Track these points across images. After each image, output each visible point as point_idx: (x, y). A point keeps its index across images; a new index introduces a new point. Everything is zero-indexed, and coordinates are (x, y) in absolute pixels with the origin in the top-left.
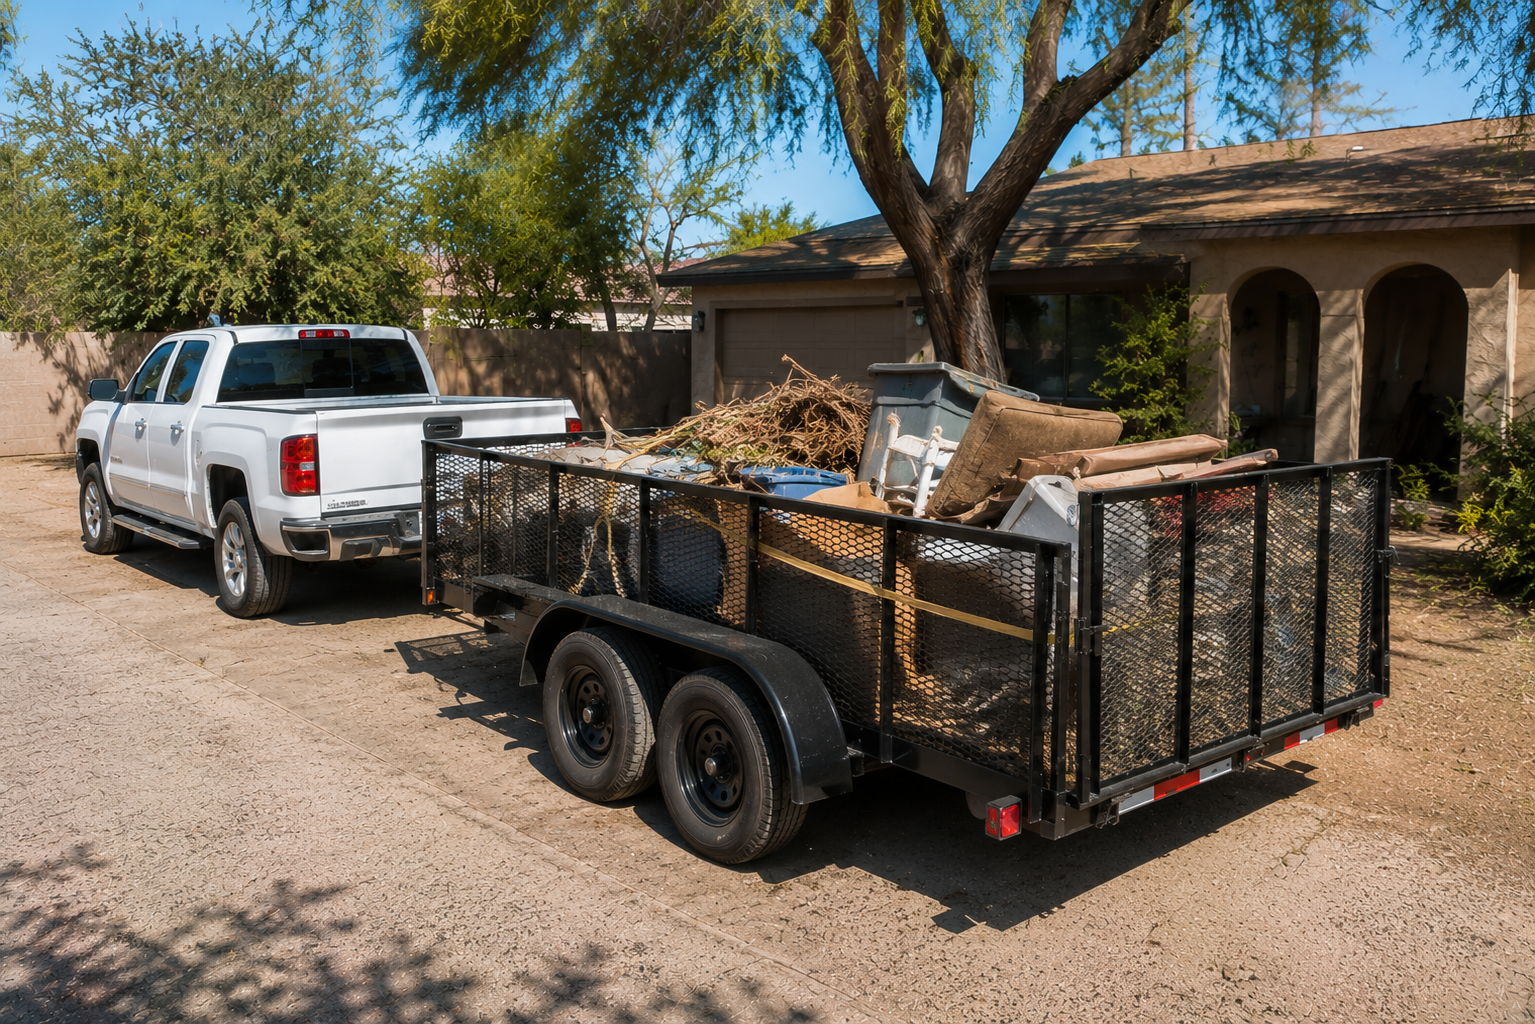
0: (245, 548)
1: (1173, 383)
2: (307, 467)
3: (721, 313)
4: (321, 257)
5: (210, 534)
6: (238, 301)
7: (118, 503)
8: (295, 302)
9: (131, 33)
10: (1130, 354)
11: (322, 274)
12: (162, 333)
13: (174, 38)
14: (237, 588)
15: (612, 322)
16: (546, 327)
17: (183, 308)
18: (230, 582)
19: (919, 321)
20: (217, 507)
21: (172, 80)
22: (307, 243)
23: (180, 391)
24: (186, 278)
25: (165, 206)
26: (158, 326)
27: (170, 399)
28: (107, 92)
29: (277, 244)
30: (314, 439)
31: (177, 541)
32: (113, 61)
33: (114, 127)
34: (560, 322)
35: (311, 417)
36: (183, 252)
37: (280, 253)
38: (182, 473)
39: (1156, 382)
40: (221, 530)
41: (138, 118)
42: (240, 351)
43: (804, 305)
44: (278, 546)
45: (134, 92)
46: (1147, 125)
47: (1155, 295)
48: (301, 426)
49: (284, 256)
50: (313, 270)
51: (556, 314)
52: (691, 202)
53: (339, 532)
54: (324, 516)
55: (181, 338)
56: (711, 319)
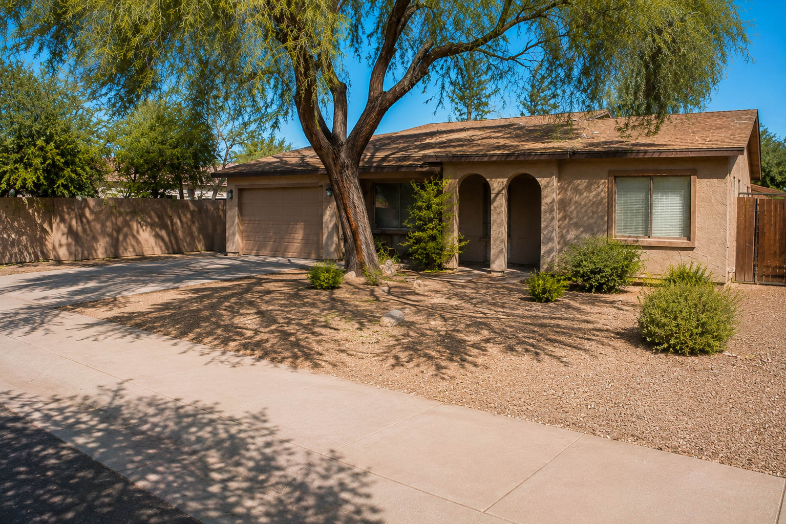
1: (437, 221)
3: (241, 191)
4: (66, 164)
6: (29, 184)
10: (420, 209)
11: (66, 172)
16: (156, 197)
19: (329, 194)
22: (59, 157)
29: (46, 158)
34: (162, 195)
37: (48, 162)
39: (431, 220)
43: (278, 186)
47: (429, 183)
50: (63, 169)
51: (160, 191)
56: (235, 193)
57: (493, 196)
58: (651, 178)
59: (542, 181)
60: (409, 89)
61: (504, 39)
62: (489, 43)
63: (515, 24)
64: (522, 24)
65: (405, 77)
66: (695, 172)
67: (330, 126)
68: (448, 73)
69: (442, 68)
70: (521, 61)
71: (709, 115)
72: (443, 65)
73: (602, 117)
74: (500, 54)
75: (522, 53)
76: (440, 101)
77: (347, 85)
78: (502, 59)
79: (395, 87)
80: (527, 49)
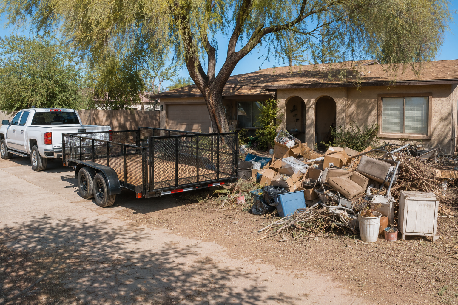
0: (37, 156)
2: (49, 139)
3: (167, 106)
4: (60, 92)
5: (30, 154)
6: (39, 103)
7: (9, 148)
8: (54, 103)
9: (12, 35)
11: (60, 96)
12: (19, 110)
13: (23, 37)
14: (35, 164)
15: (142, 108)
16: (122, 109)
17: (24, 105)
18: (34, 164)
20: (31, 148)
21: (23, 47)
22: (57, 89)
23: (23, 123)
24: (25, 97)
25: (20, 79)
26: (18, 109)
27: (20, 125)
28: (6, 50)
29: (48, 89)
30: (51, 133)
31: (22, 155)
32: (7, 42)
33: (7, 58)
34: (126, 108)
35: (51, 129)
36: (24, 91)
37: (49, 91)
38: (23, 141)
40: (32, 153)
41: (14, 56)
42: (36, 114)
44: (44, 155)
45: (13, 49)
46: (296, 58)
47: (268, 102)
48: (48, 130)
49: (50, 92)
50: (58, 95)
51: (125, 106)
52: (165, 76)
53: (56, 152)
54: (53, 149)
55: (23, 111)
56: (164, 107)
57: (307, 109)
58: (404, 98)
59: (336, 100)
60: (250, 51)
61: (304, 22)
62: (296, 25)
63: (309, 14)
64: (314, 14)
65: (248, 44)
66: (431, 94)
67: (206, 71)
68: (272, 41)
69: (269, 39)
70: (314, 35)
71: (439, 62)
72: (269, 38)
73: (373, 64)
74: (302, 31)
75: (315, 30)
76: (267, 58)
77: (216, 49)
78: (303, 34)
79: (242, 50)
80: (317, 28)
